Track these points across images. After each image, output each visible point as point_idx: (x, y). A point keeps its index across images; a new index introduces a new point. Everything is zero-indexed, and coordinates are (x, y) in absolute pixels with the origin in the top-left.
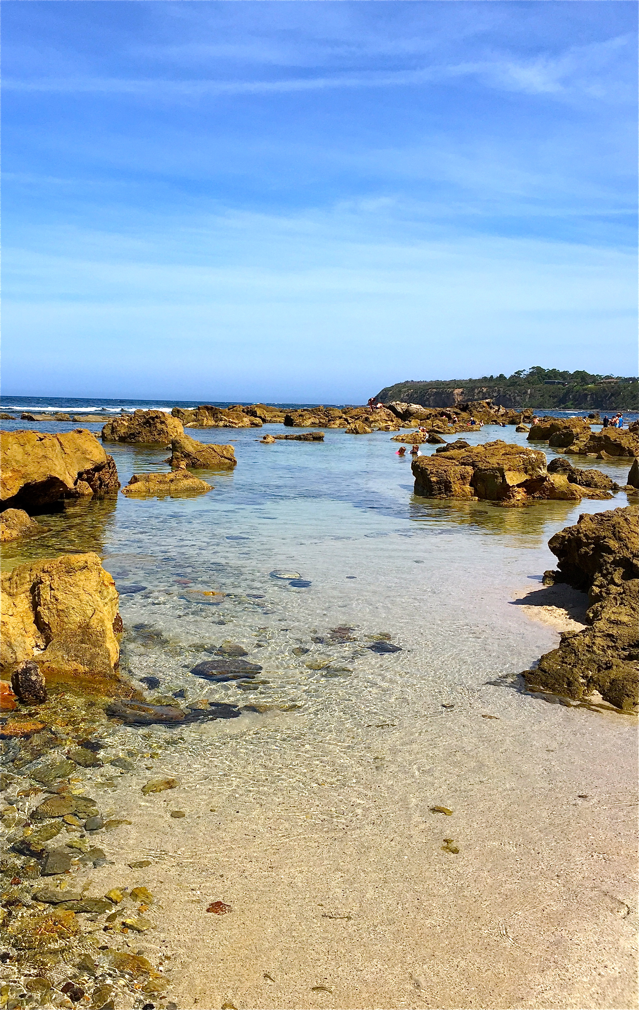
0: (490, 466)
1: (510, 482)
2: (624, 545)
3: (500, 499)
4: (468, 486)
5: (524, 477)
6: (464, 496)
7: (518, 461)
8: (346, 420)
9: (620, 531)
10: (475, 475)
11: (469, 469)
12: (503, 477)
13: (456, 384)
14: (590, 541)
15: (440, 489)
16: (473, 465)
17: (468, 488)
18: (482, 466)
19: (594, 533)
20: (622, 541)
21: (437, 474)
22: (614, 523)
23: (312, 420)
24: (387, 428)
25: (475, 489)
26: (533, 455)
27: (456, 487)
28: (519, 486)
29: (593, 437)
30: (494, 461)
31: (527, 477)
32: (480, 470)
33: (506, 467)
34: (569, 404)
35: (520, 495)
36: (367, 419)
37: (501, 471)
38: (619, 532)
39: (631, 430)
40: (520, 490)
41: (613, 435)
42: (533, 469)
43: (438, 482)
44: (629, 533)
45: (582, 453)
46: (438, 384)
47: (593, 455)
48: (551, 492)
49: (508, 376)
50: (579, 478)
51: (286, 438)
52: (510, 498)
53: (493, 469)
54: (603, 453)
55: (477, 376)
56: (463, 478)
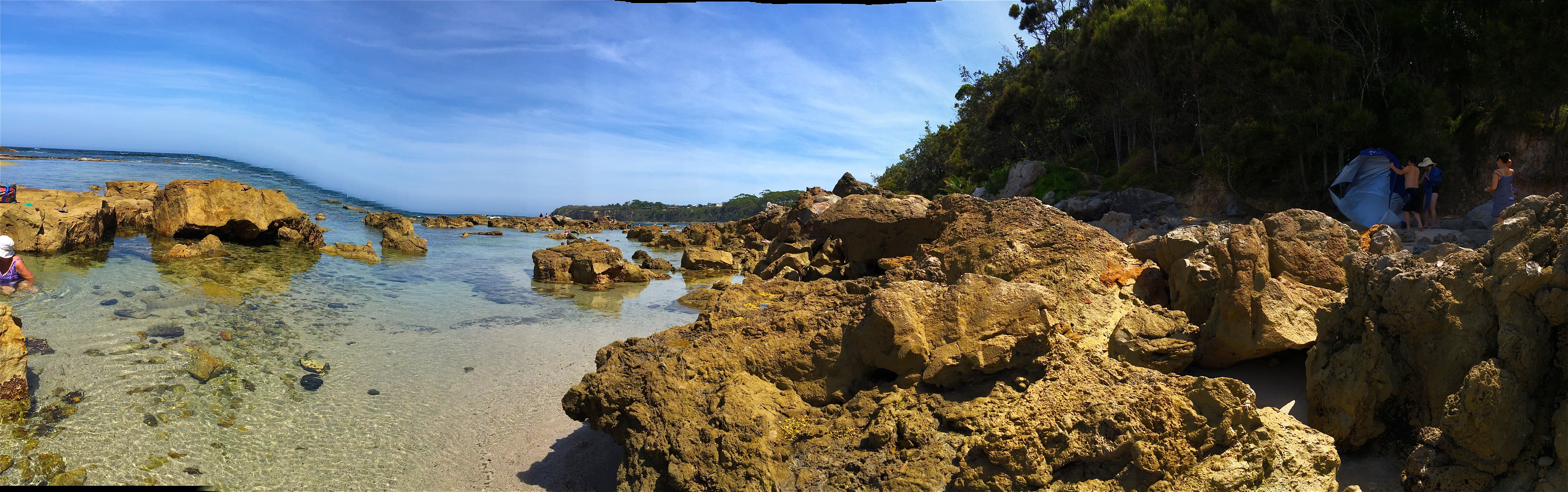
0: (582, 258)
1: (596, 271)
2: (658, 416)
3: (590, 283)
4: (567, 273)
5: (607, 267)
6: (564, 280)
7: (602, 255)
8: (525, 224)
9: (653, 388)
10: (572, 265)
11: (569, 260)
12: (592, 267)
13: (595, 208)
14: (613, 406)
15: (546, 275)
16: (572, 257)
17: (567, 274)
18: (577, 258)
19: (618, 392)
20: (656, 406)
21: (545, 264)
22: (644, 372)
23: (504, 223)
24: (547, 230)
25: (572, 275)
26: (613, 251)
27: (558, 274)
28: (603, 273)
29: (662, 236)
30: (586, 255)
31: (610, 267)
32: (576, 261)
33: (593, 260)
34: (654, 219)
35: (605, 280)
36: (537, 224)
37: (590, 262)
38: (651, 390)
39: (683, 232)
40: (605, 276)
41: (673, 235)
42: (613, 261)
43: (545, 270)
44: (665, 391)
45: (657, 246)
46: (585, 207)
47: (663, 247)
48: (627, 277)
49: (621, 205)
50: (651, 264)
51: (487, 234)
52: (597, 283)
53: (585, 261)
54: (669, 245)
55: (605, 204)
56: (564, 266)
